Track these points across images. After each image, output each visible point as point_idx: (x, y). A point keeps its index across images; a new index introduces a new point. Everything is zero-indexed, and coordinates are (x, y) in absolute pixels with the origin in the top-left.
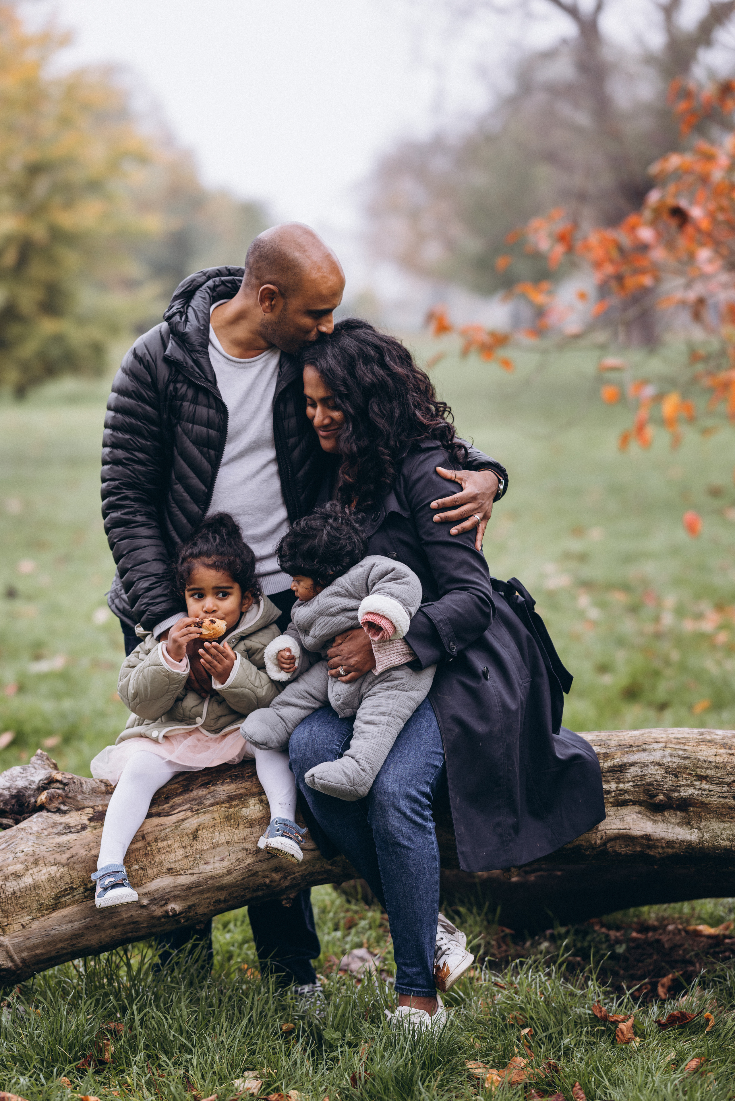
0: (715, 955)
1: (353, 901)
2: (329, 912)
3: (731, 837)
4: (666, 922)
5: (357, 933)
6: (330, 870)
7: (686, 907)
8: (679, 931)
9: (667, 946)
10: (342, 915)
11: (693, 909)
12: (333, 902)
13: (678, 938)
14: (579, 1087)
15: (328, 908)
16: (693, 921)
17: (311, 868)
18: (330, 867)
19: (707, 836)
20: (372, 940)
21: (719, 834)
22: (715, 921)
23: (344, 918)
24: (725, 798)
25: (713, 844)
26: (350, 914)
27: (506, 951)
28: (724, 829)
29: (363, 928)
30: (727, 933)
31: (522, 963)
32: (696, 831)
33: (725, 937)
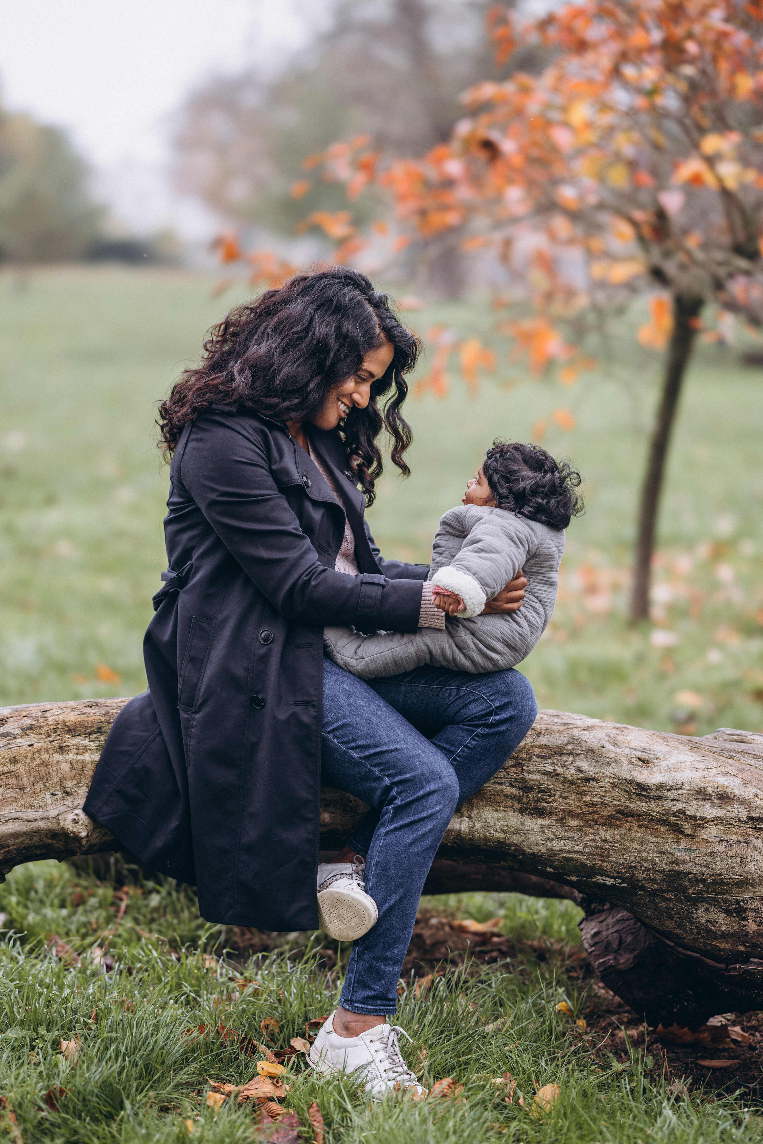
0: (480, 955)
1: (84, 875)
2: (56, 886)
3: (506, 828)
4: (428, 915)
5: (86, 912)
6: (50, 844)
7: (452, 899)
8: (443, 925)
9: (428, 942)
10: (69, 890)
11: (460, 901)
12: (61, 876)
13: (441, 933)
14: (316, 1108)
15: (55, 882)
16: (459, 915)
17: (28, 841)
18: (50, 841)
19: (478, 826)
20: (101, 920)
21: (492, 824)
22: (483, 917)
23: (71, 894)
24: (501, 784)
25: (485, 836)
26: (78, 890)
27: (250, 939)
28: (498, 819)
29: (92, 906)
30: (496, 930)
31: (265, 958)
32: (467, 819)
33: (494, 935)
